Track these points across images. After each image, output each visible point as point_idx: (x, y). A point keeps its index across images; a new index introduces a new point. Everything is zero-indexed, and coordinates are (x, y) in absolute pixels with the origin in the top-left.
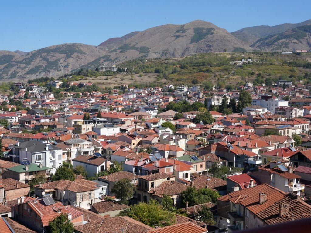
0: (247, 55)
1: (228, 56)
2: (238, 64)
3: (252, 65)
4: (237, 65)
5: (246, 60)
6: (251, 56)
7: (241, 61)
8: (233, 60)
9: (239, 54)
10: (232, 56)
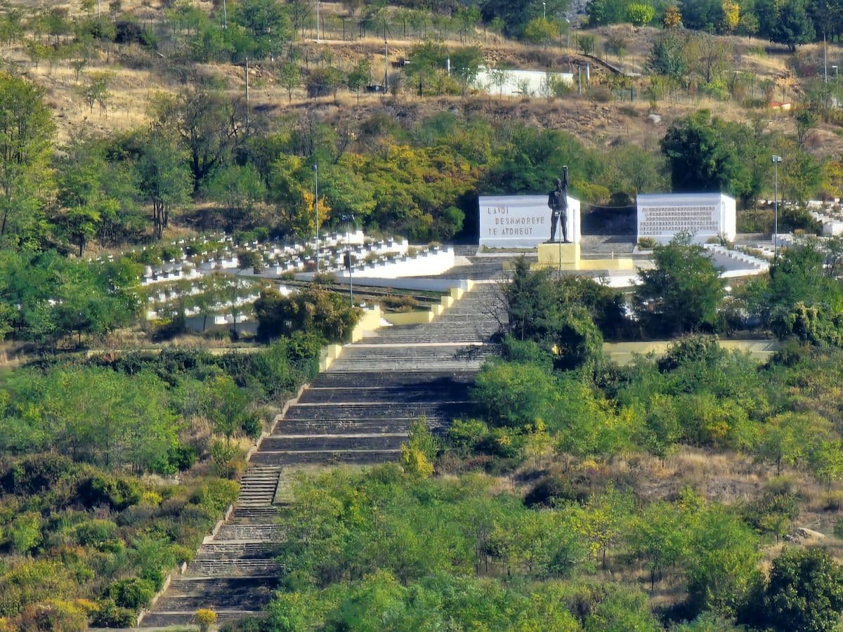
0: (631, 63)
1: (94, 92)
2: (371, 321)
3: (759, 351)
4: (332, 358)
5: (595, 222)
6: (731, 113)
7: (467, 235)
8: (234, 221)
9: (401, 44)
10: (199, 110)
